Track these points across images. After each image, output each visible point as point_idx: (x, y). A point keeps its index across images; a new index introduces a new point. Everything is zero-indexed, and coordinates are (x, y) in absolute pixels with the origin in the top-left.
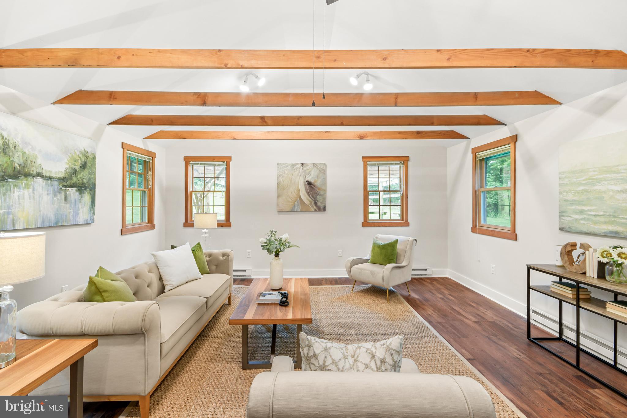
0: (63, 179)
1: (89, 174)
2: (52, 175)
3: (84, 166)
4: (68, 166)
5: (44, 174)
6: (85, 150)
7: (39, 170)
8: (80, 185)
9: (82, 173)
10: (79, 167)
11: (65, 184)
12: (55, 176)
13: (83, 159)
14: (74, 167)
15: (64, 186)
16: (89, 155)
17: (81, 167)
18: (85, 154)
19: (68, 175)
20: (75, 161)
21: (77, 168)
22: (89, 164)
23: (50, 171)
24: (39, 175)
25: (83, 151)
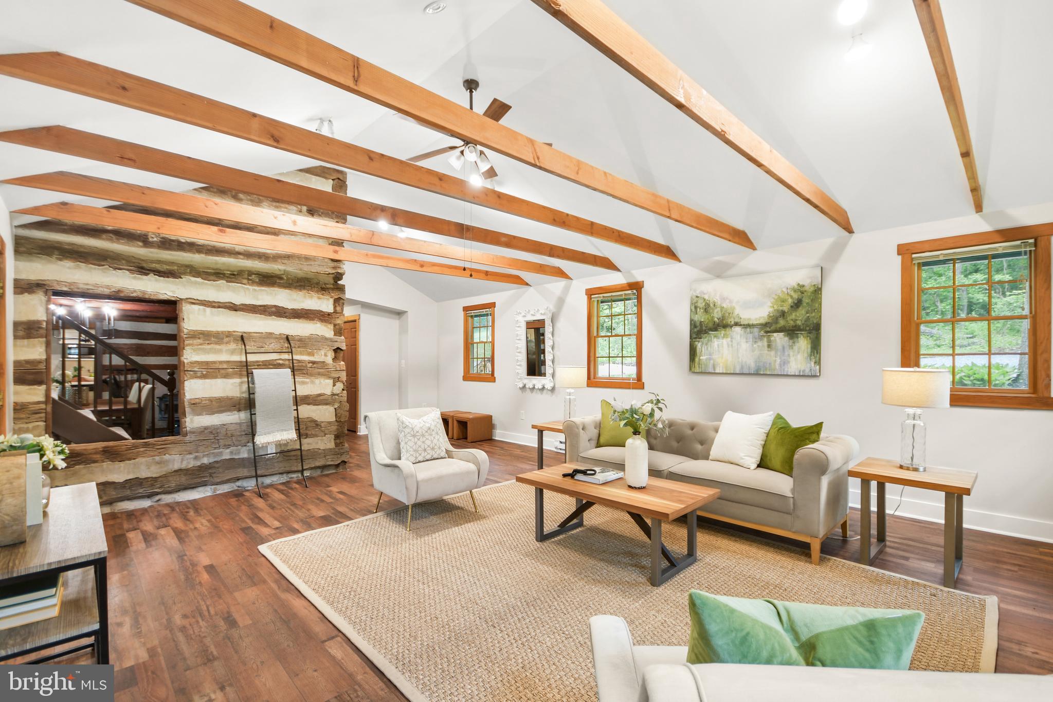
0: (765, 325)
1: (807, 313)
2: (751, 323)
3: (797, 304)
4: (771, 309)
5: (742, 323)
6: (799, 284)
7: (737, 320)
8: (791, 328)
9: (794, 314)
10: (789, 307)
11: (768, 329)
12: (755, 322)
13: (796, 296)
14: (781, 308)
15: (767, 332)
16: (807, 288)
17: (792, 307)
18: (800, 289)
19: (773, 320)
20: (783, 302)
21: (786, 309)
22: (806, 300)
23: (749, 319)
24: (736, 324)
25: (796, 286)
